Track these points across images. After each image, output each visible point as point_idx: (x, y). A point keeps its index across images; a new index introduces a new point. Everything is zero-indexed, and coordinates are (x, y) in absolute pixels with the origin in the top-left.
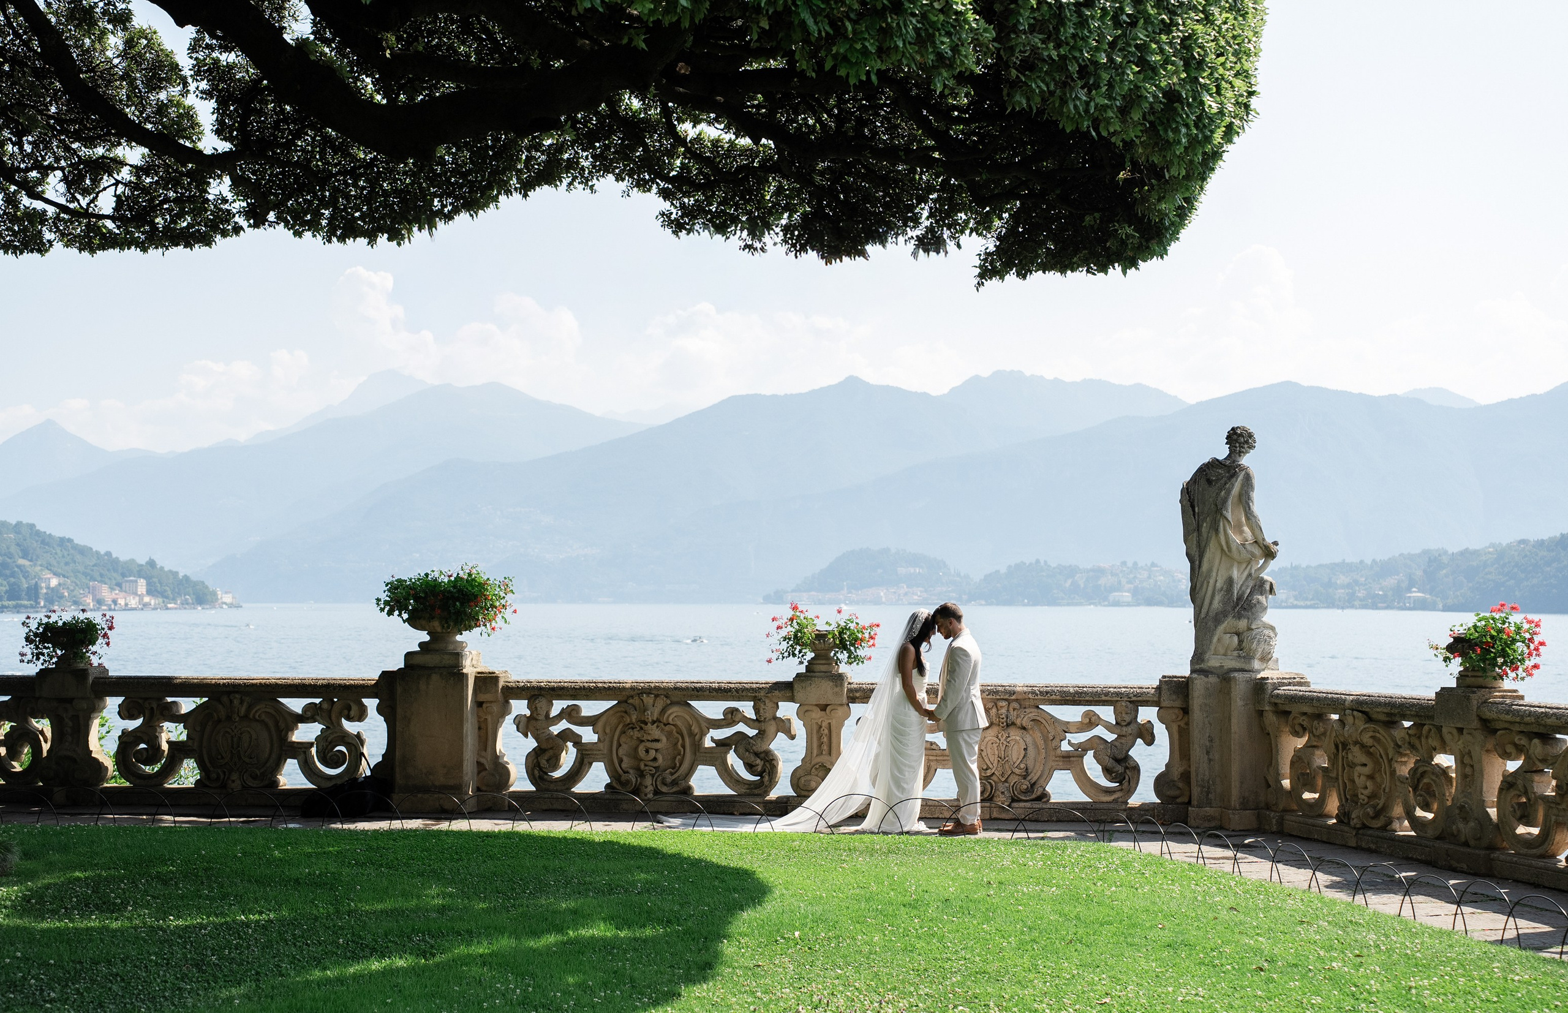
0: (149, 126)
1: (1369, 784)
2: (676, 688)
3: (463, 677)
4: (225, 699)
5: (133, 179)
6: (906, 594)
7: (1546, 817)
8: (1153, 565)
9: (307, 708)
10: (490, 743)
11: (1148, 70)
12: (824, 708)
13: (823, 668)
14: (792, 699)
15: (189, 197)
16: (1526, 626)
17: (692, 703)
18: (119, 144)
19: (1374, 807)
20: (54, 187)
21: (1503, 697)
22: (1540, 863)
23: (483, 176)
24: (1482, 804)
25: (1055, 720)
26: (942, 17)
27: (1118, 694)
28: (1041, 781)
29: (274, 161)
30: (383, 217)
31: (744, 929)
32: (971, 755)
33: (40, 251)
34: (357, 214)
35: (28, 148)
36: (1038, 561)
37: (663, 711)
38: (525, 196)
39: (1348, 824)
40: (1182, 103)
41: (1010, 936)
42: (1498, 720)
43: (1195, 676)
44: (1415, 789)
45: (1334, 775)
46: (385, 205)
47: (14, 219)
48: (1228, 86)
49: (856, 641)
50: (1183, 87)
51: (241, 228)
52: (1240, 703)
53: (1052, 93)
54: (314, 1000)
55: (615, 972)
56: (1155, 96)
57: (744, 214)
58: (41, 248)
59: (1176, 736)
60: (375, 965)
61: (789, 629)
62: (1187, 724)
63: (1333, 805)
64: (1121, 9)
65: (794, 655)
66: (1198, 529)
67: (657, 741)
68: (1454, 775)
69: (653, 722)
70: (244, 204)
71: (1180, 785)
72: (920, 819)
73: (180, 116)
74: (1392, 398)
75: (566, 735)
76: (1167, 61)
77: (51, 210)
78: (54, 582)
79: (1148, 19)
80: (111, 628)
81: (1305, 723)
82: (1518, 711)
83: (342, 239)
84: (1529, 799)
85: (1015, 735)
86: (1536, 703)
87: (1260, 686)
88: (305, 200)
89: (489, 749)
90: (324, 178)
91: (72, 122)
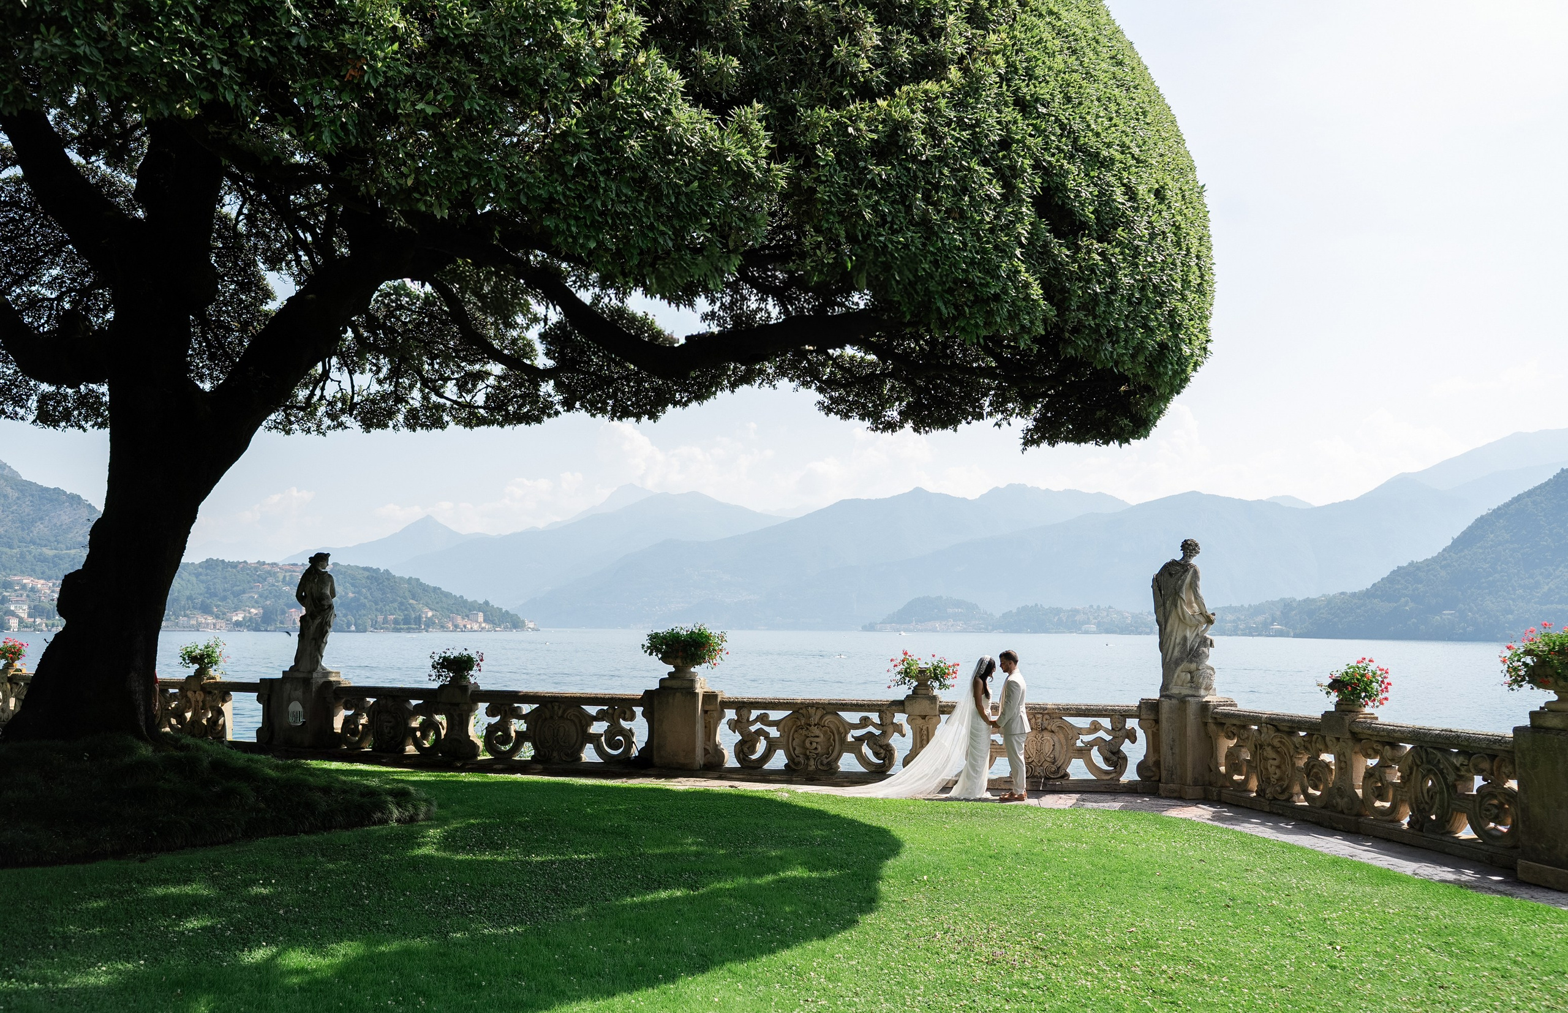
0: (506, 352)
1: (1278, 771)
2: (829, 704)
3: (696, 695)
4: (549, 706)
5: (496, 383)
6: (952, 625)
7: (1394, 796)
8: (1110, 607)
9: (599, 712)
10: (712, 736)
11: (1150, 331)
12: (924, 717)
13: (924, 692)
14: (904, 712)
15: (529, 394)
16: (1379, 673)
17: (840, 713)
18: (489, 362)
19: (1281, 786)
20: (451, 390)
21: (1365, 718)
22: (1391, 826)
23: (706, 379)
24: (1352, 787)
25: (1072, 727)
26: (1024, 303)
27: (1113, 710)
28: (1064, 766)
29: (579, 372)
30: (645, 405)
31: (890, 873)
32: (1020, 750)
33: (441, 428)
34: (629, 403)
35: (436, 366)
36: (1036, 605)
37: (822, 718)
38: (733, 392)
39: (1264, 797)
40: (1168, 350)
41: (1062, 880)
42: (1363, 733)
43: (1163, 699)
44: (1308, 776)
45: (1254, 765)
46: (646, 397)
47: (427, 408)
48: (1195, 338)
49: (944, 675)
50: (1169, 340)
51: (559, 412)
52: (1192, 717)
53: (1090, 346)
54: (630, 919)
55: (815, 904)
56: (1153, 347)
57: (870, 402)
58: (442, 426)
59: (1151, 737)
60: (664, 894)
61: (902, 666)
62: (1158, 730)
63: (1254, 784)
64: (1133, 294)
65: (905, 683)
66: (1164, 604)
67: (818, 737)
68: (1333, 767)
69: (815, 725)
70: (561, 397)
71: (1154, 769)
72: (988, 789)
73: (525, 345)
74: (1260, 501)
75: (760, 732)
76: (1160, 325)
77: (448, 403)
78: (430, 614)
79: (1148, 300)
80: (481, 660)
81: (1235, 731)
82: (1376, 728)
83: (620, 418)
84: (1383, 784)
85: (1047, 736)
86: (1387, 723)
87: (1205, 706)
88: (598, 395)
89: (712, 741)
90: (610, 381)
91: (462, 350)
